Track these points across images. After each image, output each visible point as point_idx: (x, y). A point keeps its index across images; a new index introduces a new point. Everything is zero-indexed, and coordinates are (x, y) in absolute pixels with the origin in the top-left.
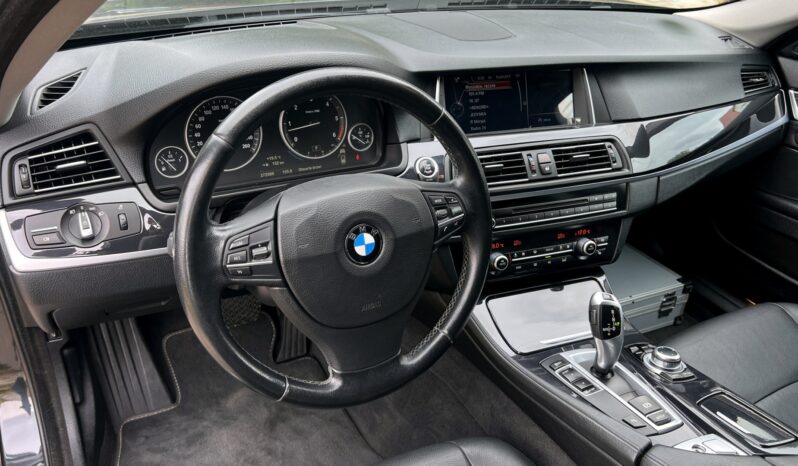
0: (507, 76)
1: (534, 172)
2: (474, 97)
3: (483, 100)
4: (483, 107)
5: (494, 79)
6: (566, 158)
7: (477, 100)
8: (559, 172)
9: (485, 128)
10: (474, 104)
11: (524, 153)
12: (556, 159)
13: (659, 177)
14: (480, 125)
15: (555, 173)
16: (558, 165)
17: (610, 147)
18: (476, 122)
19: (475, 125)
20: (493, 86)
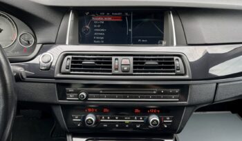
0: (119, 14)
1: (117, 69)
2: (97, 24)
3: (102, 26)
4: (103, 30)
5: (111, 14)
6: (140, 63)
7: (99, 26)
8: (134, 71)
9: (103, 42)
10: (97, 28)
11: (114, 58)
12: (134, 63)
13: (217, 84)
14: (100, 40)
15: (131, 72)
16: (134, 67)
17: (177, 60)
18: (98, 38)
19: (97, 40)
20: (110, 19)
